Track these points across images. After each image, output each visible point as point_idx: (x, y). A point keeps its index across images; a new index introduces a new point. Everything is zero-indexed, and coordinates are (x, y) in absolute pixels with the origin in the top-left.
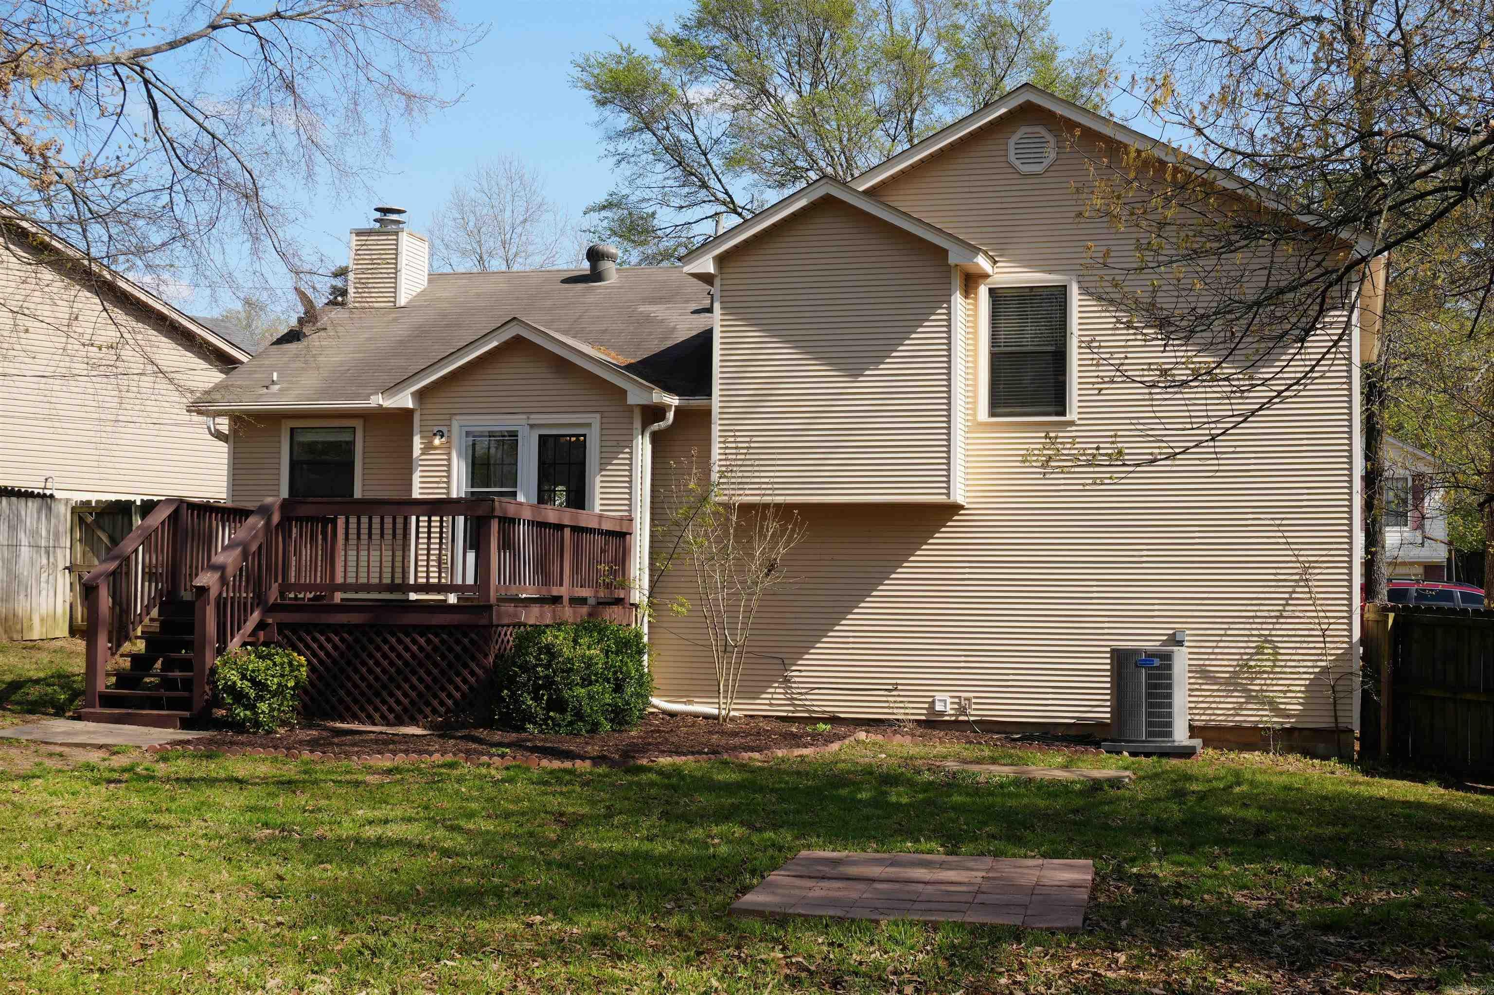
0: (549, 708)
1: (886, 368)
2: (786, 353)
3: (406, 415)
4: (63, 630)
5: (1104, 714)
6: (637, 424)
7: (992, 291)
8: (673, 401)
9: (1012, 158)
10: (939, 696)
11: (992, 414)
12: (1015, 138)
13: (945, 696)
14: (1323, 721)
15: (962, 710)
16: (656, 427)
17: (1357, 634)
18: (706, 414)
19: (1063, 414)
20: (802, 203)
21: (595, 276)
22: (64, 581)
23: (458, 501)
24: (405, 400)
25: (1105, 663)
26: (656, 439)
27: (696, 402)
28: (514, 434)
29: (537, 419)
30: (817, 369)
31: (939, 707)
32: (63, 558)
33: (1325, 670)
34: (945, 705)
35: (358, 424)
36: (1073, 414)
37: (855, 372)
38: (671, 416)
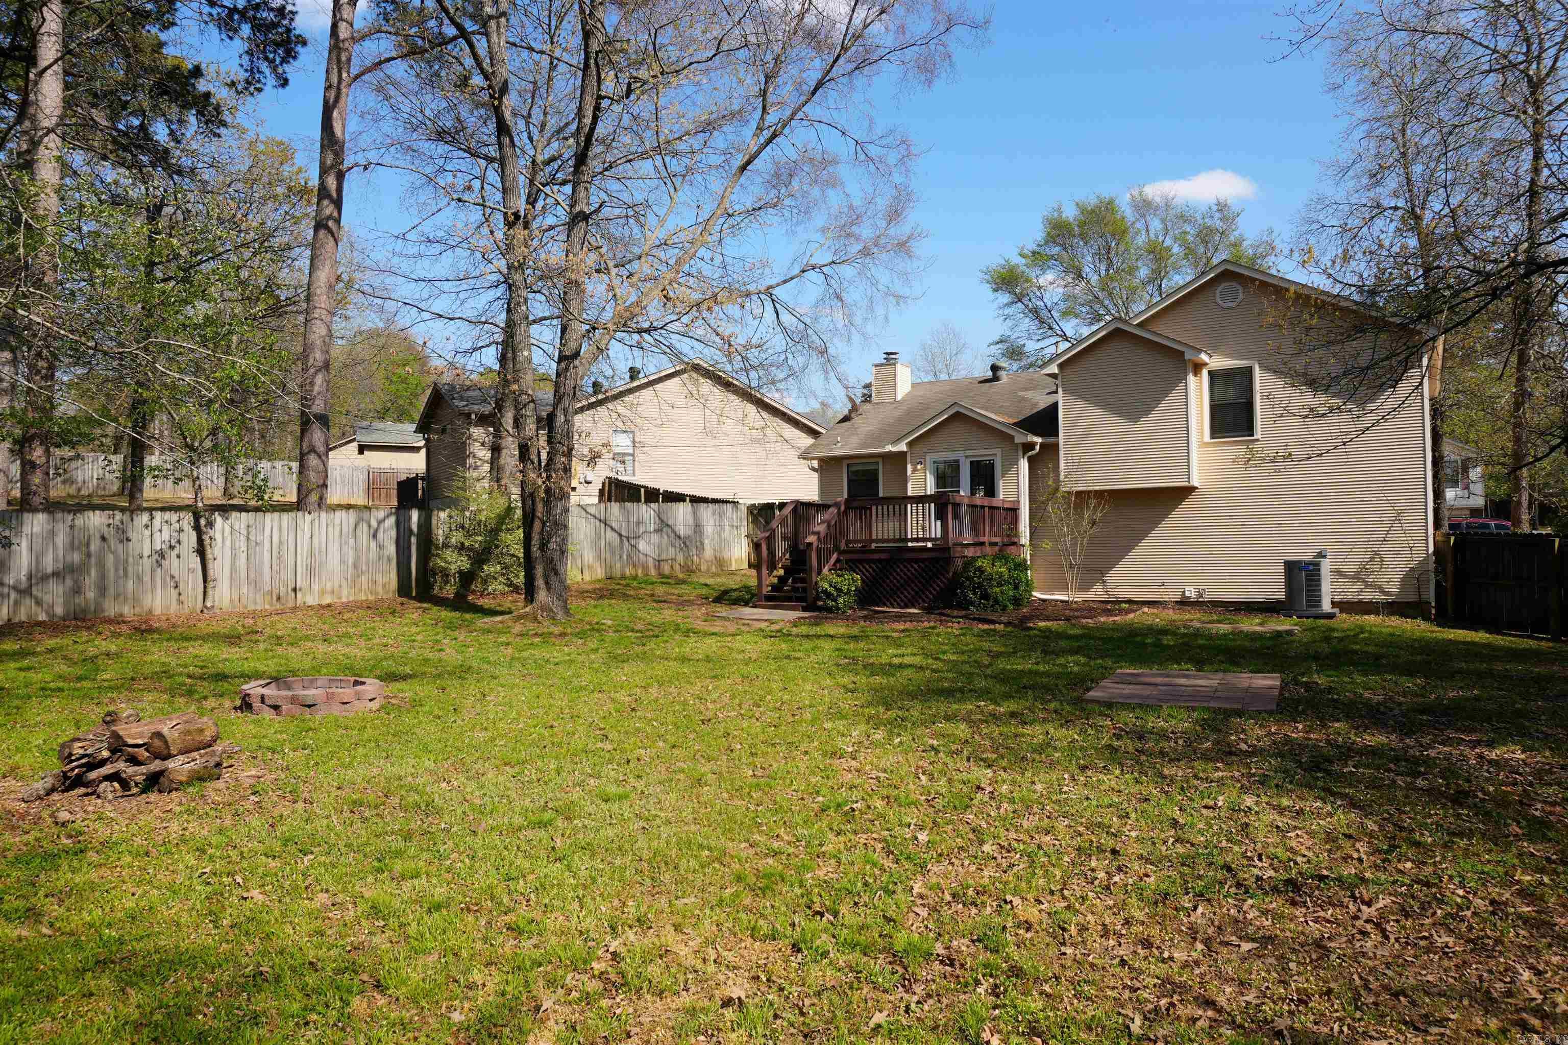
0: (981, 598)
1: (1153, 416)
2: (1098, 412)
3: (902, 455)
4: (746, 566)
5: (1281, 596)
6: (1020, 453)
7: (1210, 372)
8: (1039, 440)
9: (1218, 300)
10: (1187, 588)
11: (1212, 438)
12: (1220, 289)
13: (1191, 588)
14: (1412, 598)
15: (1200, 596)
16: (1030, 453)
17: (1431, 549)
18: (1057, 445)
19: (1253, 435)
20: (1104, 333)
21: (995, 378)
22: (745, 542)
23: (931, 496)
24: (902, 447)
25: (1281, 568)
26: (1030, 460)
27: (1051, 440)
28: (958, 461)
29: (969, 453)
30: (1115, 419)
31: (1187, 594)
32: (744, 531)
33: (1412, 570)
34: (1191, 593)
35: (880, 461)
36: (1258, 435)
37: (1135, 420)
38: (1038, 447)
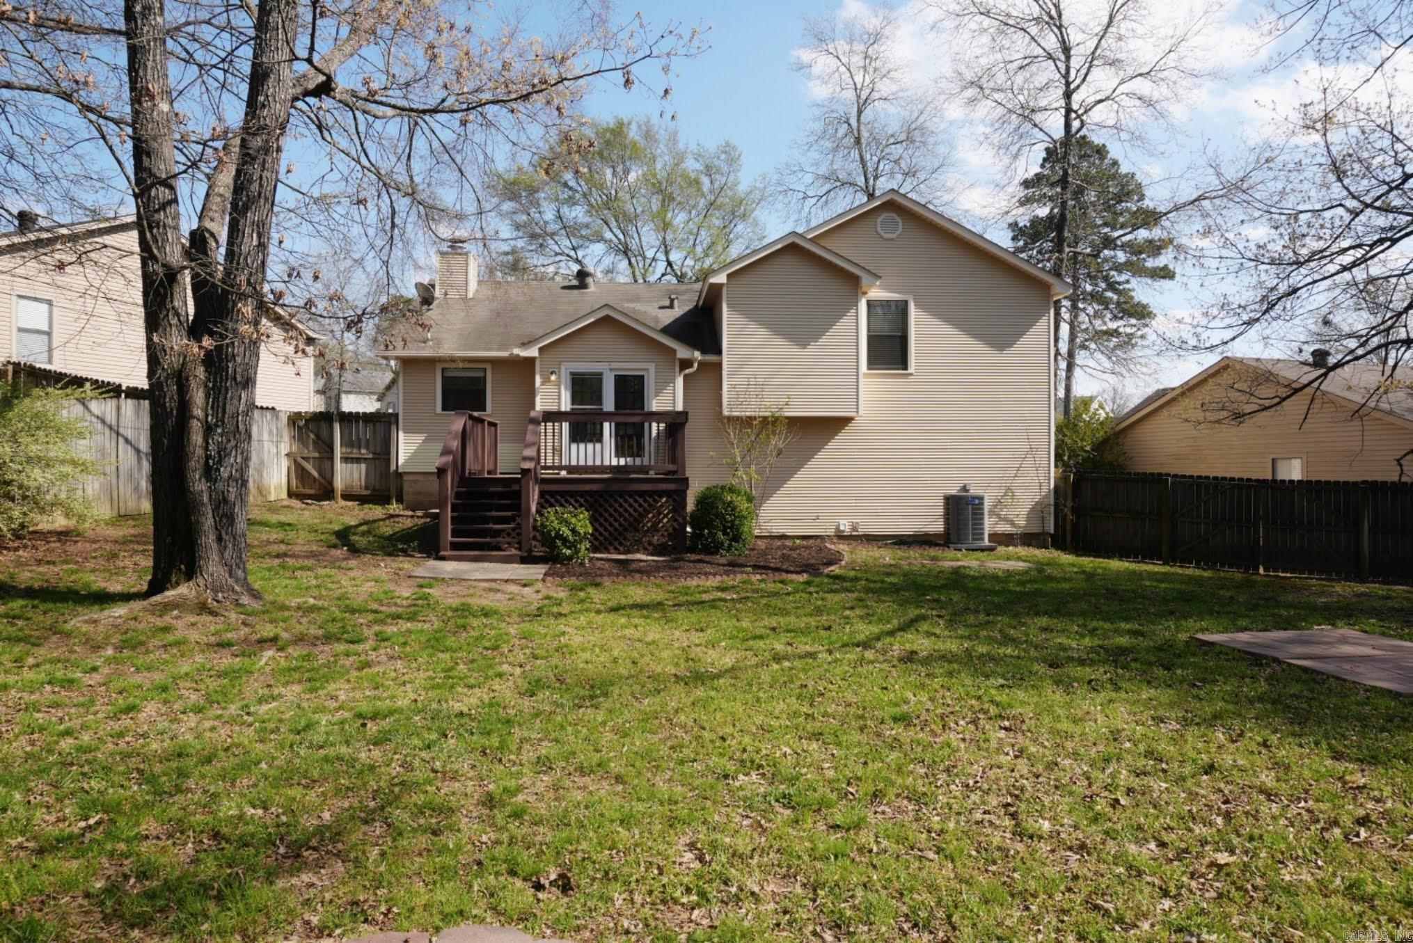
1: (822, 341)
2: (763, 332)
3: (530, 361)
4: (284, 495)
5: (938, 527)
6: (677, 369)
7: (869, 303)
8: (697, 355)
9: (879, 229)
10: (842, 522)
11: (869, 369)
12: (880, 220)
13: (845, 522)
14: (1035, 529)
15: (854, 528)
16: (687, 371)
17: (1052, 486)
18: (719, 366)
19: (906, 368)
20: (779, 246)
22: (285, 463)
24: (533, 352)
25: (941, 503)
26: (686, 378)
27: (711, 358)
28: (601, 374)
29: (615, 365)
30: (780, 341)
31: (842, 528)
32: (285, 448)
33: (1037, 503)
34: (845, 527)
35: (489, 367)
36: (911, 370)
37: (804, 345)
38: (696, 365)
